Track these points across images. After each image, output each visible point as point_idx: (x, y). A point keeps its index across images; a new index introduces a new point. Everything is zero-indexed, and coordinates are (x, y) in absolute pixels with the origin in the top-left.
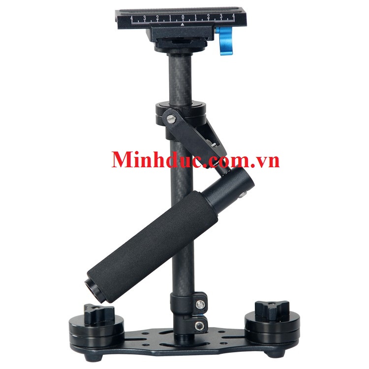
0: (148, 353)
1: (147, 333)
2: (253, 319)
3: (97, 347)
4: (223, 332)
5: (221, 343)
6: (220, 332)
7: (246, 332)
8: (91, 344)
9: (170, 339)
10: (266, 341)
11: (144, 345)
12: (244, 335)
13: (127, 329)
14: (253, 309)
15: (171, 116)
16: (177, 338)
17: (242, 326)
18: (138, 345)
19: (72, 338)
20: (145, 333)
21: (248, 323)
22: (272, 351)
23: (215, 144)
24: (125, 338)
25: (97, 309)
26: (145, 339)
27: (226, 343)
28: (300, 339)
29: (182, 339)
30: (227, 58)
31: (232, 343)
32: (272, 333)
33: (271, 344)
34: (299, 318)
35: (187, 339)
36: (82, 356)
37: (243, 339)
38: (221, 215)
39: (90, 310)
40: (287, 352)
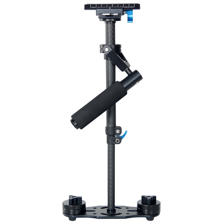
0: (96, 217)
1: (96, 208)
2: (140, 203)
3: (74, 215)
4: (128, 208)
5: (127, 214)
6: (127, 208)
7: (138, 209)
8: (71, 213)
9: (105, 211)
10: (146, 213)
11: (94, 214)
12: (137, 210)
13: (87, 206)
14: (141, 199)
15: (107, 48)
16: (108, 211)
17: (136, 206)
18: (91, 214)
19: (64, 210)
20: (95, 208)
21: (139, 205)
22: (149, 218)
23: (125, 61)
24: (86, 210)
25: (74, 197)
26: (95, 211)
27: (129, 214)
28: (161, 213)
29: (110, 211)
30: (130, 24)
31: (132, 213)
32: (149, 210)
33: (148, 214)
34: (160, 203)
35: (112, 211)
36: (68, 218)
37: (136, 212)
38: (128, 91)
39: (72, 198)
40: (155, 218)
